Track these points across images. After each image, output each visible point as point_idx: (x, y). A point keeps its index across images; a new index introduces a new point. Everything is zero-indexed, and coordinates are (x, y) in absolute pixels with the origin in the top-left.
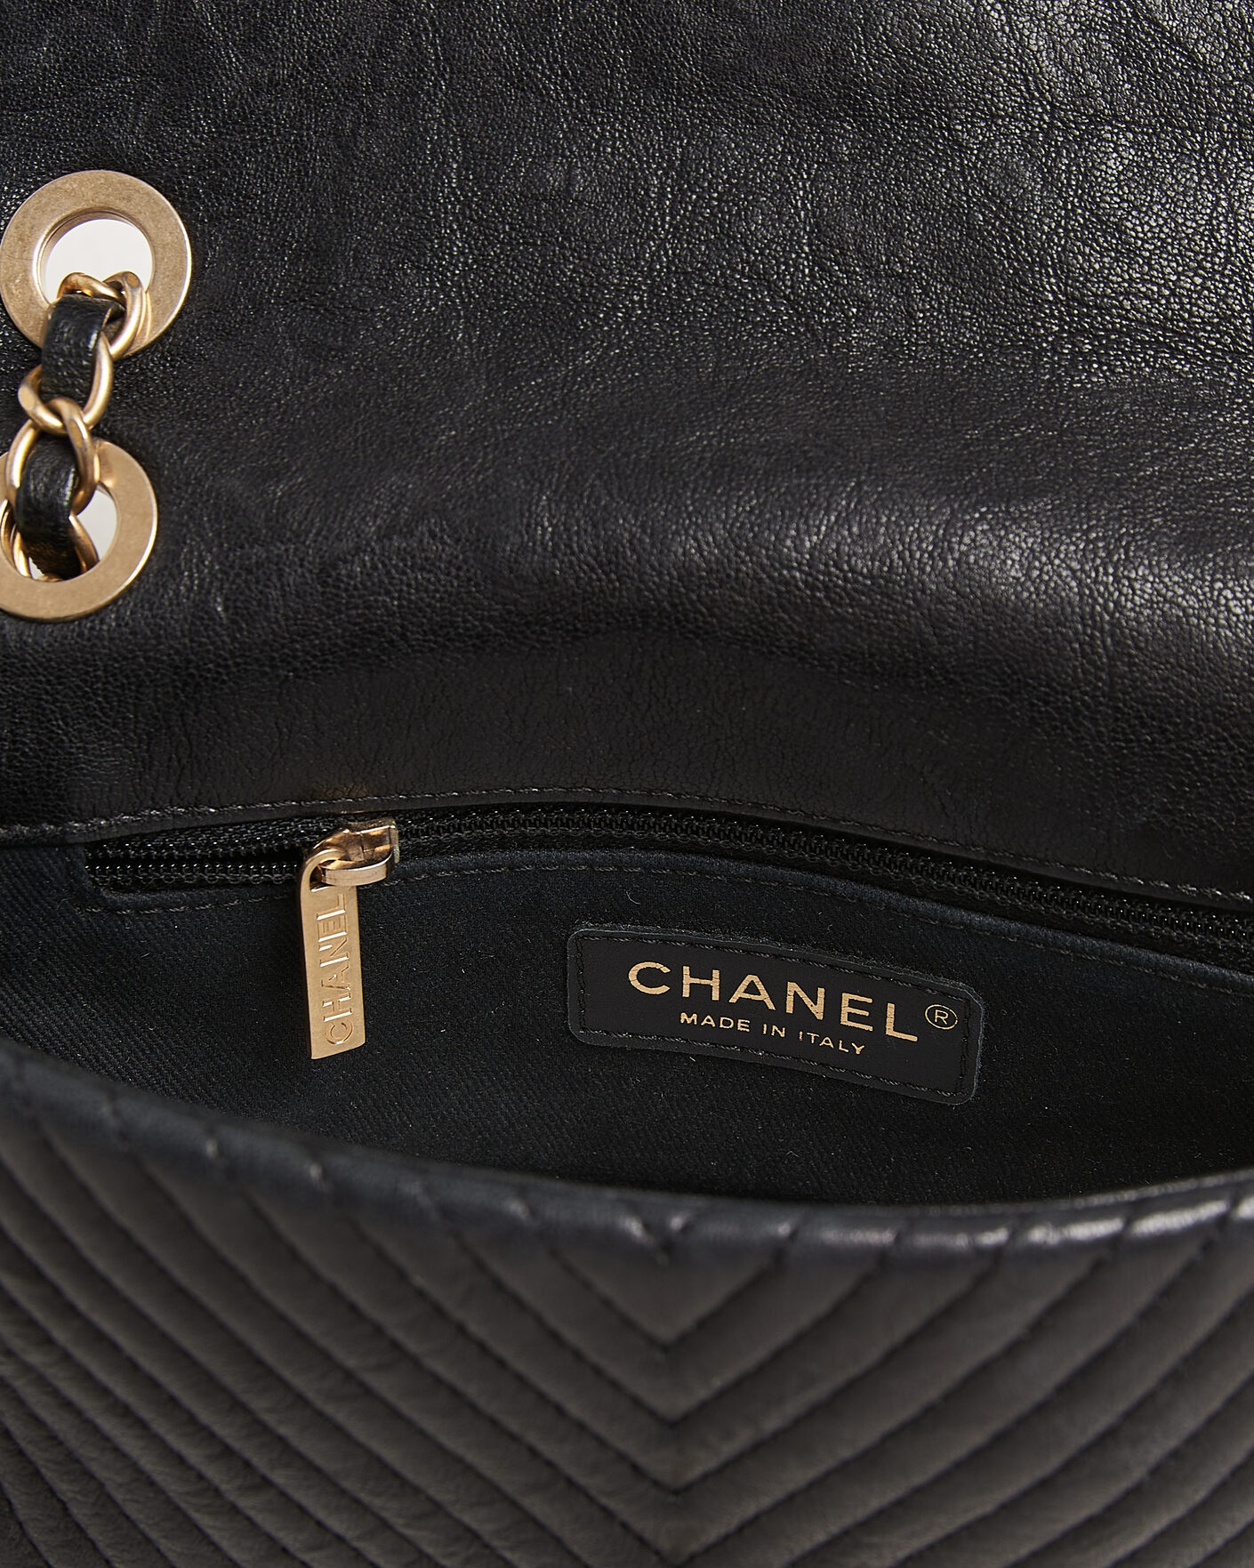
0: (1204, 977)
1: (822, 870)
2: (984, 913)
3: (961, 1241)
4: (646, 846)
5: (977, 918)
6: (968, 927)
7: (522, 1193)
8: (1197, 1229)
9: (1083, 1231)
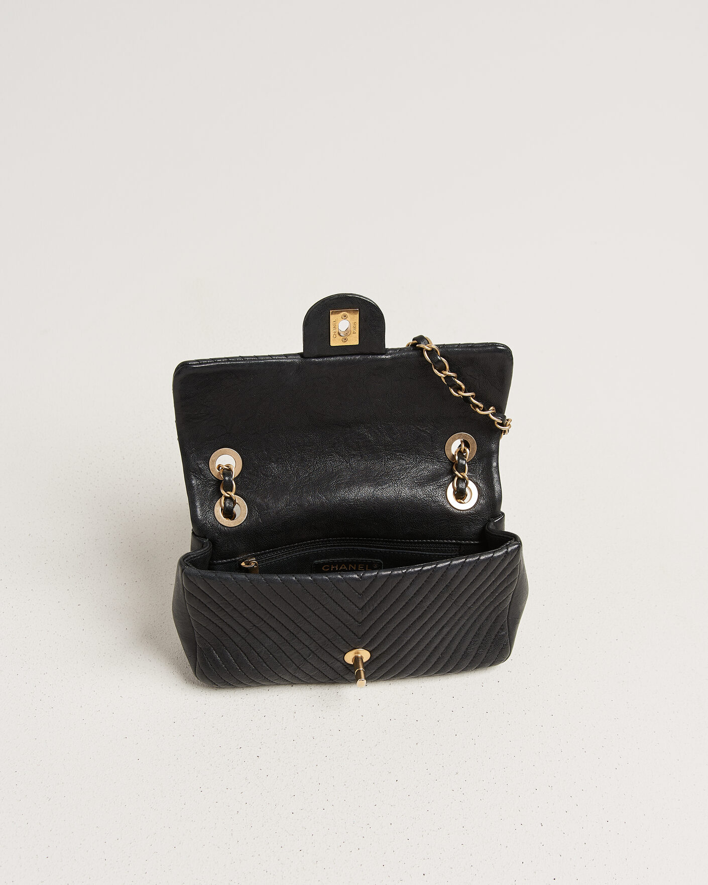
0: (418, 554)
1: (356, 546)
2: (383, 549)
3: (400, 572)
4: (326, 547)
5: (382, 550)
6: (380, 551)
7: (340, 575)
8: (432, 568)
9: (416, 569)
